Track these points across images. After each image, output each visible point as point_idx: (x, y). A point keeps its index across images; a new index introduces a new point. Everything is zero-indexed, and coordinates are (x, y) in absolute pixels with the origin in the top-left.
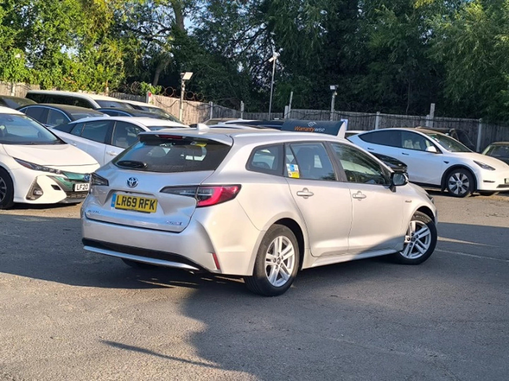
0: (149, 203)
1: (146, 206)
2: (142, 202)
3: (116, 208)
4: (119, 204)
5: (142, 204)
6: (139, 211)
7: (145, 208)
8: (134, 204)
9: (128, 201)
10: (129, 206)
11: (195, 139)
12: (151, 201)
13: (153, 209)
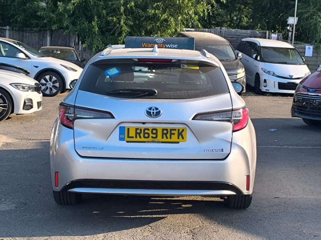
0: (176, 132)
1: (173, 136)
2: (165, 132)
3: (127, 142)
4: (133, 137)
5: (166, 134)
6: (162, 142)
7: (171, 138)
8: (154, 136)
9: (145, 133)
10: (148, 137)
11: (182, 62)
12: (179, 130)
13: (183, 138)
